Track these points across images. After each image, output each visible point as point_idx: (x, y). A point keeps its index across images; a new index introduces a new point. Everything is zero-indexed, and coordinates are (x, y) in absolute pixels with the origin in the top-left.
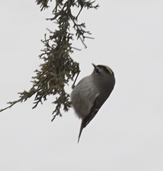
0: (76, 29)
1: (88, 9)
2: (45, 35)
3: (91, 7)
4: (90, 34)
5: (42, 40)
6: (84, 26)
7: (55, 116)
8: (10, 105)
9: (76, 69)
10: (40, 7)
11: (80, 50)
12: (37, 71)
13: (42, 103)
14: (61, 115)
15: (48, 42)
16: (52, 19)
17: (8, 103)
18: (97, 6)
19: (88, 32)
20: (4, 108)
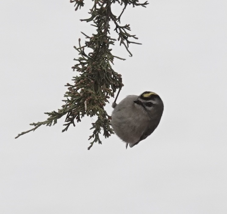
0: (118, 33)
1: (134, 6)
2: (80, 40)
3: (137, 5)
4: (137, 38)
5: (75, 47)
6: (129, 29)
7: (92, 143)
8: (34, 127)
9: (118, 83)
10: (75, 6)
11: (124, 60)
12: (68, 85)
13: (74, 125)
14: (100, 142)
15: (83, 49)
16: (88, 20)
17: (31, 124)
18: (146, 3)
19: (133, 36)
20: (25, 131)
